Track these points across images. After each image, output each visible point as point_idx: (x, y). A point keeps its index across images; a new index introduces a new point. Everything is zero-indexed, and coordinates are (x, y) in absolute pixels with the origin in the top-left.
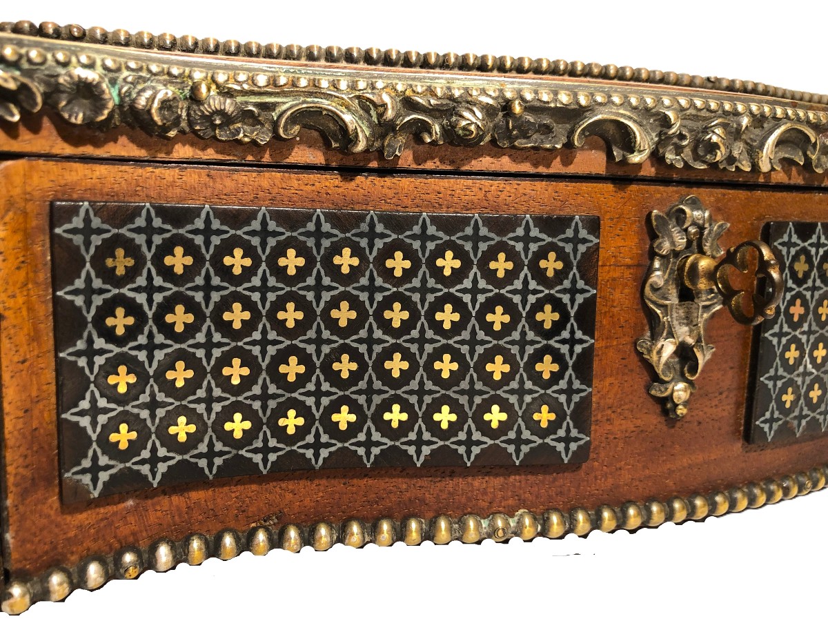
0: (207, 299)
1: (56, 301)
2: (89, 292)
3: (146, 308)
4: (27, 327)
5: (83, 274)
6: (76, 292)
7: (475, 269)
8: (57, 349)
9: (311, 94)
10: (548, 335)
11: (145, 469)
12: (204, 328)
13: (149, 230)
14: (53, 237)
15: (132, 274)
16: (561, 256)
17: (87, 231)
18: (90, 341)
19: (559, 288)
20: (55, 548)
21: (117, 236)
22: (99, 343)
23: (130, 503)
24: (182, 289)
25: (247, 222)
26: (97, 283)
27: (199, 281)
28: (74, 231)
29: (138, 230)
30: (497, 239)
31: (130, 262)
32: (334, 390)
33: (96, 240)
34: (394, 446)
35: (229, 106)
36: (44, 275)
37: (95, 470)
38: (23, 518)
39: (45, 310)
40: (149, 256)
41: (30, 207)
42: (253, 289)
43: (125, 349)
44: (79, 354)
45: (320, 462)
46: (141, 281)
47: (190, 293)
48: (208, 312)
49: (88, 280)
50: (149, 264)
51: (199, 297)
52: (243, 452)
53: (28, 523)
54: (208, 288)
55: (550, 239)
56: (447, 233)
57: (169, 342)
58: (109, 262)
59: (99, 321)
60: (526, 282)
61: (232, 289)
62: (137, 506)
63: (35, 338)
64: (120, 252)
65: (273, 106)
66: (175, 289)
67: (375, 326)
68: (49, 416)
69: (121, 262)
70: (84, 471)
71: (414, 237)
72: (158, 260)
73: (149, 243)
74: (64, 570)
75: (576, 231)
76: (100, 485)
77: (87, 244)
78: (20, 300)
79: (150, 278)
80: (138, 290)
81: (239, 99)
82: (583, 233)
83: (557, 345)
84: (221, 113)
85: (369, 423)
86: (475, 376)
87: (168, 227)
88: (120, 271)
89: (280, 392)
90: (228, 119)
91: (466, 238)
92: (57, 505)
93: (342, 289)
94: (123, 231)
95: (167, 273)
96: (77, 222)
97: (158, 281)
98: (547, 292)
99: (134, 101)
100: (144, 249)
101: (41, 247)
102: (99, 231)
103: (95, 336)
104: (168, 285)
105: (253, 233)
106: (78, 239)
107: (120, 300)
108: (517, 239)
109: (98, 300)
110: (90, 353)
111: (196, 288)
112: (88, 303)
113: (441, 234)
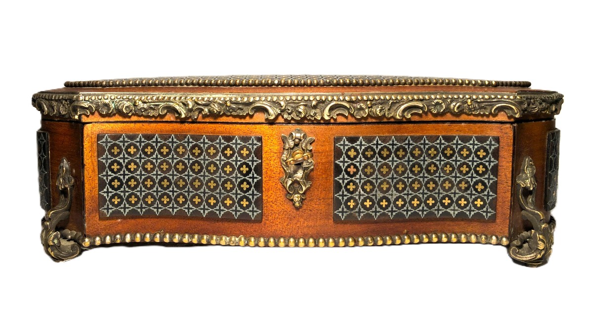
0: (140, 161)
1: (98, 161)
2: (107, 159)
3: (123, 163)
4: (92, 167)
5: (105, 154)
6: (103, 159)
7: (220, 153)
8: (99, 175)
9: (168, 102)
10: (245, 175)
11: (122, 210)
12: (140, 170)
13: (124, 142)
14: (98, 143)
15: (119, 154)
16: (248, 149)
17: (107, 142)
18: (107, 172)
19: (247, 160)
20: (98, 230)
21: (115, 143)
22: (110, 173)
23: (119, 220)
24: (133, 158)
25: (152, 139)
26: (109, 156)
27: (138, 156)
28: (103, 142)
29: (121, 142)
30: (227, 144)
31: (119, 150)
32: (178, 190)
33: (109, 145)
34: (196, 210)
35: (145, 106)
36: (96, 154)
37: (108, 209)
38: (89, 220)
39: (96, 164)
40: (124, 149)
41: (93, 136)
42: (153, 159)
43: (117, 175)
44: (104, 176)
45: (174, 213)
46: (121, 156)
47: (135, 159)
48: (140, 165)
49: (107, 155)
50: (124, 151)
51: (138, 160)
52: (151, 208)
53: (91, 222)
54: (140, 158)
55: (244, 144)
56: (211, 142)
57: (129, 173)
58: (113, 151)
59: (110, 167)
60: (236, 158)
61: (147, 158)
62: (121, 222)
63: (93, 171)
64: (116, 148)
65: (158, 105)
66: (131, 158)
67: (190, 171)
68: (97, 193)
69: (116, 151)
70: (105, 209)
71: (201, 143)
72: (126, 150)
73: (124, 145)
74: (100, 237)
75: (253, 141)
76: (109, 214)
77: (107, 146)
78: (90, 160)
79: (124, 155)
80: (120, 158)
81: (148, 104)
82: (255, 142)
83: (248, 179)
84: (143, 108)
85: (189, 202)
86: (221, 188)
87: (129, 140)
88: (116, 153)
89: (162, 190)
90: (146, 110)
91: (217, 143)
92: (98, 218)
93: (180, 159)
94: (116, 142)
95: (129, 154)
96: (104, 140)
97: (126, 156)
98: (244, 161)
99: (118, 107)
100: (122, 147)
101: (95, 146)
102: (110, 142)
103: (108, 171)
104: (129, 157)
105: (154, 142)
106: (104, 144)
107: (116, 161)
108: (233, 144)
109: (109, 161)
110: (107, 175)
111: (137, 158)
112: (107, 162)
113: (209, 142)
